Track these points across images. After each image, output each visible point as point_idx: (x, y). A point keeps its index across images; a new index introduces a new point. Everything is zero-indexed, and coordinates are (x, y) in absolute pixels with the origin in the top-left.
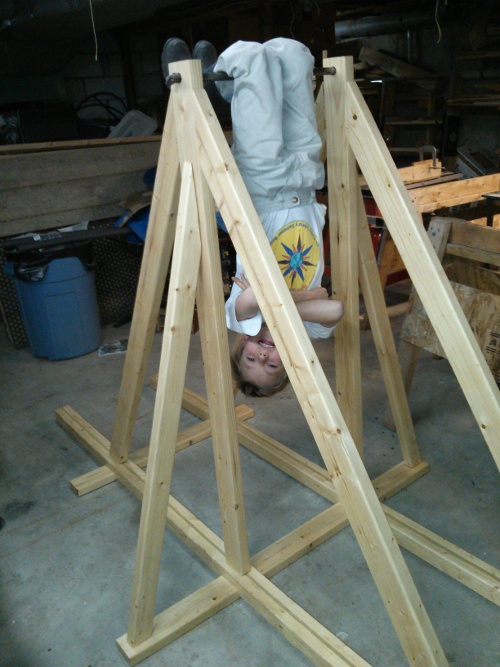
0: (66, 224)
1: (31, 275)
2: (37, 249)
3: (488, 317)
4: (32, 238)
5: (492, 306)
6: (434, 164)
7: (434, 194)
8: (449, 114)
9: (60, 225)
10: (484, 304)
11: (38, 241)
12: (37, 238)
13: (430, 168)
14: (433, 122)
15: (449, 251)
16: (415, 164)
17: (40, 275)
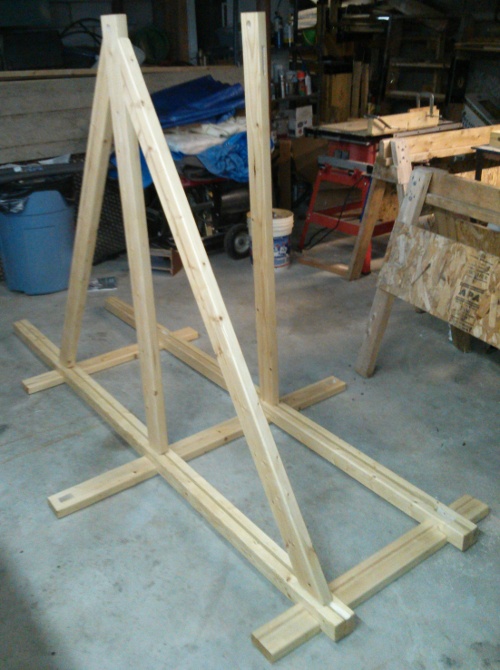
0: (47, 156)
1: (10, 207)
2: (17, 181)
3: (459, 268)
4: (12, 169)
5: (464, 257)
6: (431, 112)
7: (426, 143)
8: (457, 58)
9: (40, 157)
10: (457, 254)
11: (19, 173)
12: (18, 169)
13: (427, 116)
14: (440, 66)
15: (429, 201)
16: (411, 110)
17: (20, 206)
